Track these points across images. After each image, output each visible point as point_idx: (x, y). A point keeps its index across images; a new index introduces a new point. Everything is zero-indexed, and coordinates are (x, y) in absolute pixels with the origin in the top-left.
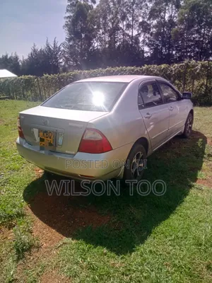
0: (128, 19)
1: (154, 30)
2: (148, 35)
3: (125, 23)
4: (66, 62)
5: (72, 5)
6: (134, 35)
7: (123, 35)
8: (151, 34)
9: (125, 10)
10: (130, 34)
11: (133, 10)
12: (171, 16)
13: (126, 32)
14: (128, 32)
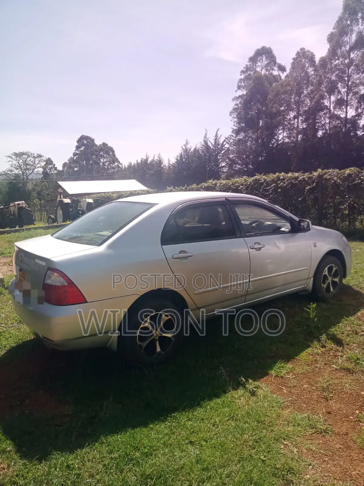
0: (339, 92)
4: (231, 166)
5: (247, 78)
6: (349, 116)
7: (330, 118)
9: (333, 78)
10: (343, 116)
11: (349, 76)
13: (336, 113)
14: (339, 113)
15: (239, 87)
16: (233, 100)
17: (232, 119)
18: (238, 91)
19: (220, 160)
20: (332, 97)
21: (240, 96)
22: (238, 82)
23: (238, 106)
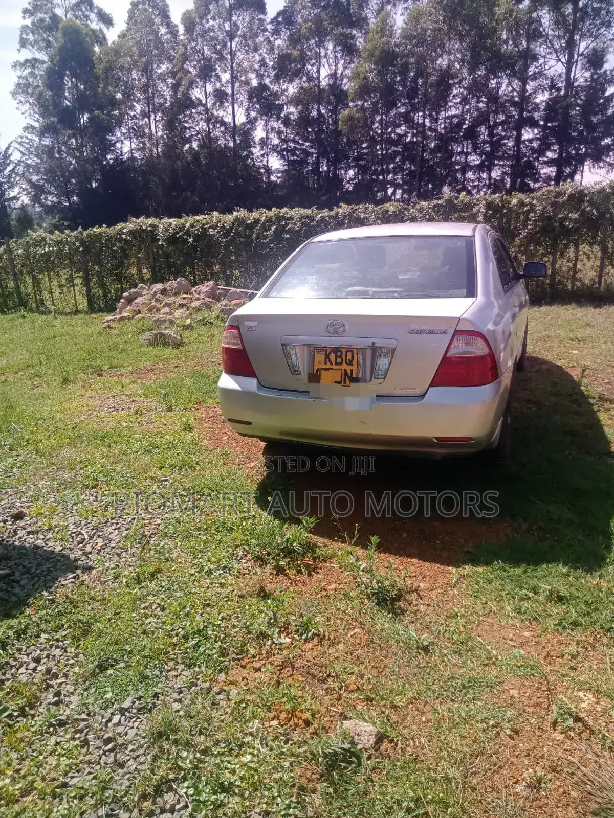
0: (218, 78)
1: (292, 109)
2: (276, 125)
3: (209, 88)
4: (36, 199)
5: (38, 27)
6: (238, 122)
7: (208, 121)
8: (286, 121)
9: (207, 52)
10: (228, 119)
11: (233, 54)
12: (333, 75)
13: (215, 113)
14: (221, 115)
15: (23, 43)
16: (15, 66)
17: (18, 106)
18: (23, 50)
19: (6, 186)
20: (208, 85)
21: (27, 61)
22: (21, 32)
23: (27, 80)
